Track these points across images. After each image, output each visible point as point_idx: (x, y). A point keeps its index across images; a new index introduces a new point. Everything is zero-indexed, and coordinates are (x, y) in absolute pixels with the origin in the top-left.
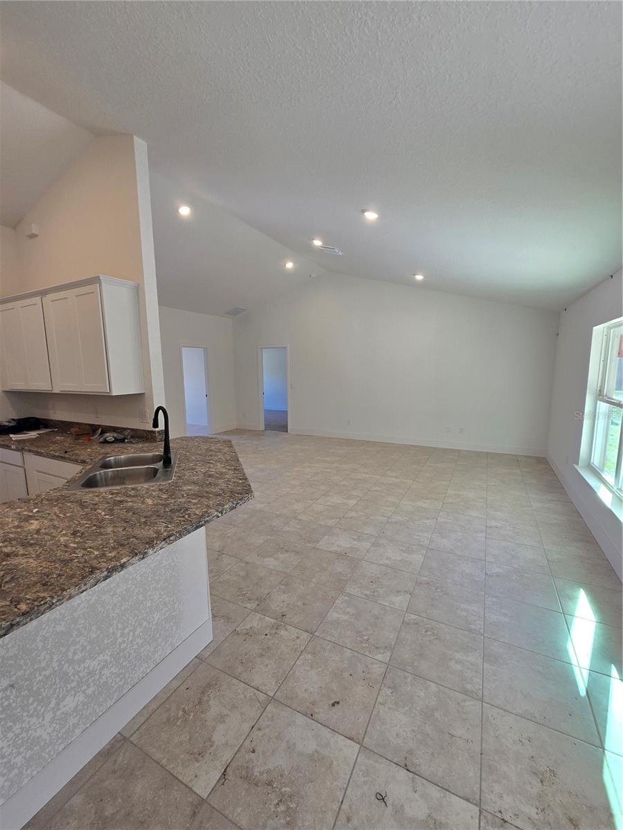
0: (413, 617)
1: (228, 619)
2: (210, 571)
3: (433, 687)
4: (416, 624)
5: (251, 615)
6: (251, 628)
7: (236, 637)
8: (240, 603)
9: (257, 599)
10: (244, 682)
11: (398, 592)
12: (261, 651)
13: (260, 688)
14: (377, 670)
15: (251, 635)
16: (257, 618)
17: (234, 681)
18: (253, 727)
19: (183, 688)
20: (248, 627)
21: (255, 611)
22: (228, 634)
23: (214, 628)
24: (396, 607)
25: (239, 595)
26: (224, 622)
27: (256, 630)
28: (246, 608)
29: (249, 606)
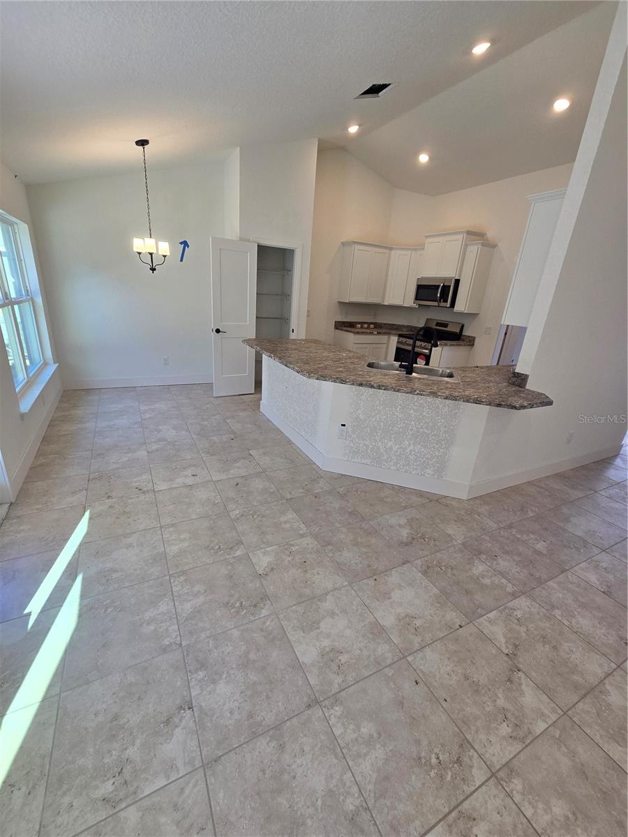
0: (238, 553)
1: (336, 478)
3: (194, 517)
4: (231, 548)
11: (272, 569)
14: (231, 506)
24: (259, 551)
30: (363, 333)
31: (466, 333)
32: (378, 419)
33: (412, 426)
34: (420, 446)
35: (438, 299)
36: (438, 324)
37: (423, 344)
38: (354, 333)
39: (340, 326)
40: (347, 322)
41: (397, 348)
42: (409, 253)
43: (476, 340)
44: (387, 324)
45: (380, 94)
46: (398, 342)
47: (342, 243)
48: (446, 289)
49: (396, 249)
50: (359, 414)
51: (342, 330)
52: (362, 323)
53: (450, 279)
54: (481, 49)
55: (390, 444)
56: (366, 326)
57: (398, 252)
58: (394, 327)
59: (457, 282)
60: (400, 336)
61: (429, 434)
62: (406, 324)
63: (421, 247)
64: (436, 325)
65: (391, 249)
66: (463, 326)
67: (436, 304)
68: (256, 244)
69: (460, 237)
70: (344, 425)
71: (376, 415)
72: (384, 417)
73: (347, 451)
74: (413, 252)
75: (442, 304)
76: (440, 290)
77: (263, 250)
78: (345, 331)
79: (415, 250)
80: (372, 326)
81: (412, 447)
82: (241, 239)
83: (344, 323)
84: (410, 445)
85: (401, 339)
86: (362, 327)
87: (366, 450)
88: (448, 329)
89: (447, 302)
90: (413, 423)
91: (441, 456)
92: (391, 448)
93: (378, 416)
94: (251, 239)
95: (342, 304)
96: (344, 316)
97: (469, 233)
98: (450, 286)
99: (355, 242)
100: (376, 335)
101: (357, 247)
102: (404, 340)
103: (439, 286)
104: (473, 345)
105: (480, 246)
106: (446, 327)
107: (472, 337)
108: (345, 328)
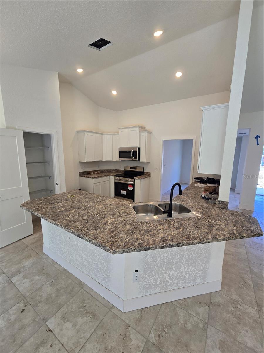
1: (139, 320)
2: (184, 300)
5: (143, 338)
6: (131, 339)
7: (124, 327)
8: (154, 327)
9: (160, 343)
10: (90, 336)
12: (110, 348)
13: (83, 349)
15: (124, 339)
16: (140, 344)
17: (93, 330)
18: (63, 345)
19: (97, 303)
20: (131, 336)
21: (148, 341)
22: (127, 322)
23: (132, 312)
25: (163, 326)
26: (136, 318)
27: (128, 343)
28: (150, 333)
29: (152, 335)
30: (97, 177)
31: (145, 171)
32: (162, 258)
33: (186, 255)
34: (191, 267)
35: (132, 156)
36: (131, 168)
37: (130, 179)
38: (92, 178)
39: (82, 174)
40: (86, 172)
41: (115, 182)
42: (112, 136)
43: (151, 174)
44: (105, 170)
45: (101, 49)
46: (115, 179)
47: (77, 131)
48: (135, 152)
49: (104, 134)
50: (148, 259)
51: (85, 177)
52: (94, 171)
53: (136, 148)
54: (158, 34)
55: (172, 272)
56: (96, 172)
57: (106, 136)
58: (109, 171)
59: (139, 149)
60: (115, 176)
61: (196, 257)
62: (114, 169)
63: (118, 133)
64: (130, 169)
65: (102, 134)
66: (144, 168)
67: (131, 159)
68: (22, 131)
69: (137, 129)
70: (137, 271)
71: (160, 255)
72: (166, 255)
73: (142, 289)
74: (113, 136)
75: (134, 159)
76: (132, 153)
77: (26, 135)
78: (87, 177)
79: (114, 135)
80: (99, 172)
81: (186, 270)
82: (8, 128)
83: (84, 173)
84: (185, 268)
85: (117, 178)
86: (94, 174)
87: (157, 283)
88: (137, 170)
89: (136, 158)
90: (185, 253)
91: (204, 268)
92: (173, 275)
93: (162, 256)
94: (17, 127)
95: (82, 163)
96: (83, 169)
97: (140, 127)
98: (136, 151)
99: (85, 131)
100: (103, 177)
101: (86, 133)
102: (119, 178)
103: (131, 151)
104: (150, 176)
105: (147, 133)
106: (136, 169)
107: (149, 173)
108: (86, 176)
